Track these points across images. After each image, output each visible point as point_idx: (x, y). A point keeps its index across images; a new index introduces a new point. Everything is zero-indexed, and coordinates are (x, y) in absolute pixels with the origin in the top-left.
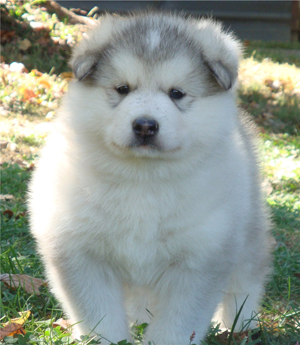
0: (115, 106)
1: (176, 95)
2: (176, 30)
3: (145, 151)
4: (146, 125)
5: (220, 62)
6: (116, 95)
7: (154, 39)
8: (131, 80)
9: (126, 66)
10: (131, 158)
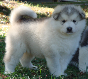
0: (63, 25)
1: (74, 21)
2: (73, 8)
3: (70, 33)
4: (70, 29)
5: (82, 13)
6: (62, 22)
7: (69, 11)
8: (65, 19)
9: (64, 16)
10: (67, 35)
